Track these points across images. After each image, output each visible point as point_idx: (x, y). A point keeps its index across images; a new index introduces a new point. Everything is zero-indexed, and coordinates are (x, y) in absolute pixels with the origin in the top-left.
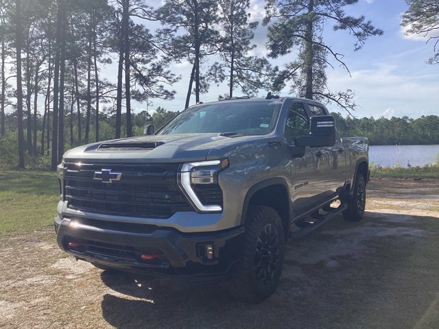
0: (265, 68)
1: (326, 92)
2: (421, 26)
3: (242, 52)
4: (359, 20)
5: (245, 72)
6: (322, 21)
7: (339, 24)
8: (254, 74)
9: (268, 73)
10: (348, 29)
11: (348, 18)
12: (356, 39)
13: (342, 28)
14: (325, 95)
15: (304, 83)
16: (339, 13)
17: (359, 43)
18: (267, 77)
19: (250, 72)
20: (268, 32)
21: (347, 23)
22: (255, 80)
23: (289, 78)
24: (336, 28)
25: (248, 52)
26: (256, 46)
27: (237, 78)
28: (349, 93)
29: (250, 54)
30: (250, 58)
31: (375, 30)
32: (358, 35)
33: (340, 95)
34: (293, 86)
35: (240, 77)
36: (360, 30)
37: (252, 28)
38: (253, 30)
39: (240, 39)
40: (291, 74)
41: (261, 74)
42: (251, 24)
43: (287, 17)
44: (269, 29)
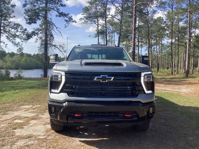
0: (20, 28)
1: (54, 44)
2: (87, 22)
3: (7, 18)
4: (67, 14)
5: (8, 28)
6: (51, 11)
7: (58, 14)
8: (13, 30)
9: (21, 31)
10: (62, 17)
11: (62, 13)
12: (65, 22)
13: (60, 16)
14: (53, 45)
15: (44, 38)
16: (58, 10)
17: (66, 24)
18: (21, 33)
19: (11, 29)
20: (24, 11)
21: (62, 14)
22: (13, 33)
23: (35, 35)
24: (57, 16)
25: (11, 19)
26: (15, 17)
27: (3, 31)
28: (64, 46)
29: (11, 20)
30: (11, 22)
31: (73, 20)
32: (66, 21)
33: (60, 46)
34: (37, 39)
35: (4, 31)
36: (68, 19)
37: (12, 7)
38: (13, 8)
39: (6, 11)
40: (36, 33)
41: (18, 31)
42: (12, 5)
43: (35, 6)
44: (25, 10)
